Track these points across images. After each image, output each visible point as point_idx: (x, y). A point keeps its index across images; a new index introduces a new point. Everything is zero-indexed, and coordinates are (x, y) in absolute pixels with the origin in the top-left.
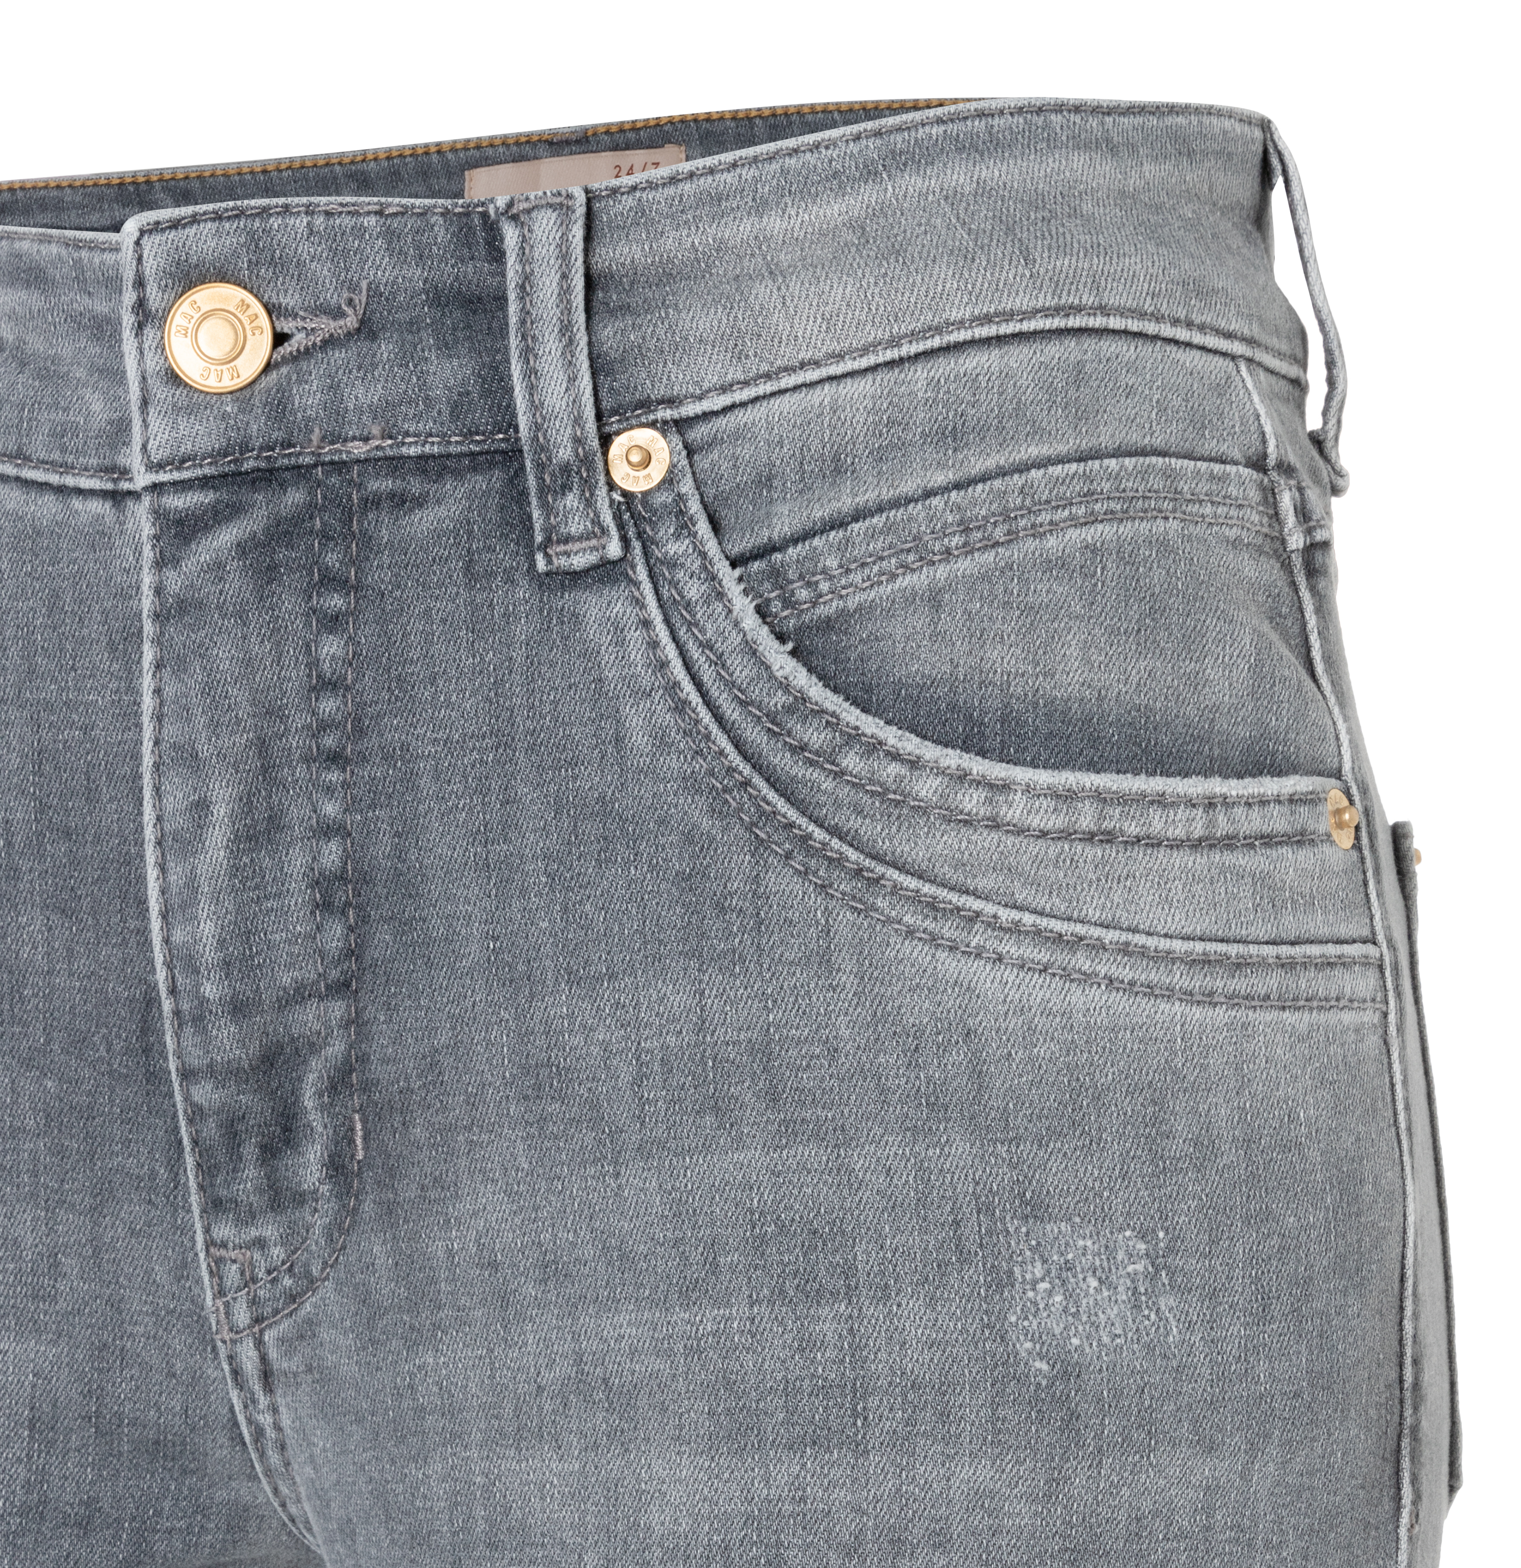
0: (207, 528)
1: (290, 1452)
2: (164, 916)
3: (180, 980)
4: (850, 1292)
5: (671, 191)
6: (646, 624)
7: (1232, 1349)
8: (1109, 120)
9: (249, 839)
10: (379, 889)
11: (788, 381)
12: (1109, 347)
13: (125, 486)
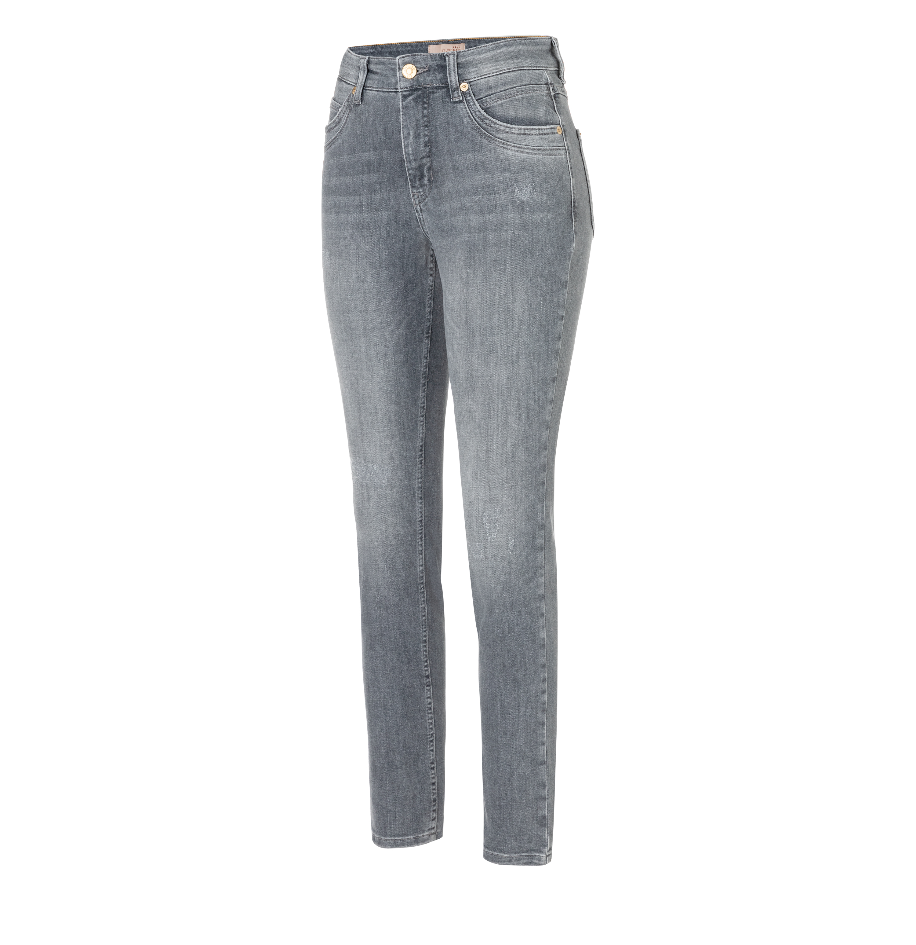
0: (409, 96)
1: (425, 221)
2: (404, 148)
3: (407, 156)
4: (495, 193)
5: (468, 52)
6: (466, 108)
7: (544, 199)
8: (525, 40)
9: (415, 137)
10: (433, 143)
11: (483, 77)
12: (525, 71)
13: (397, 90)
